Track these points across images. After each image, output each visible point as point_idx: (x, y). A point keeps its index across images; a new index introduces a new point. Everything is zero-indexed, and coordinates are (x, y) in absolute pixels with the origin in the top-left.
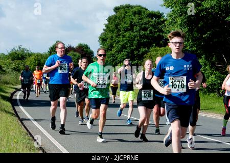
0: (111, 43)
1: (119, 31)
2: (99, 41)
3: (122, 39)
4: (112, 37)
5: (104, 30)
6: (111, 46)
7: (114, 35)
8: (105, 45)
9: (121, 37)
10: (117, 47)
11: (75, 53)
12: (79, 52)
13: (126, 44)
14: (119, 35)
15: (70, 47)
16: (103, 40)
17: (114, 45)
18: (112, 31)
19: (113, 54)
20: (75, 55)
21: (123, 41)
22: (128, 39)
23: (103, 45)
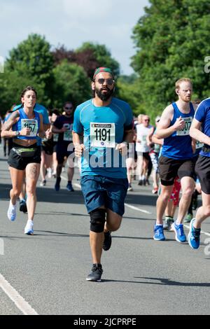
0: (163, 43)
1: (185, 12)
2: (132, 37)
3: (191, 33)
4: (166, 28)
5: (146, 10)
6: (164, 51)
7: (172, 23)
8: (149, 49)
9: (189, 28)
10: (179, 53)
11: (73, 66)
12: (83, 63)
13: (202, 45)
14: (185, 24)
15: (62, 48)
16: (144, 34)
17: (171, 50)
18: (167, 14)
19: (166, 72)
20: (73, 72)
21: (195, 38)
22: (206, 33)
23: (144, 48)
